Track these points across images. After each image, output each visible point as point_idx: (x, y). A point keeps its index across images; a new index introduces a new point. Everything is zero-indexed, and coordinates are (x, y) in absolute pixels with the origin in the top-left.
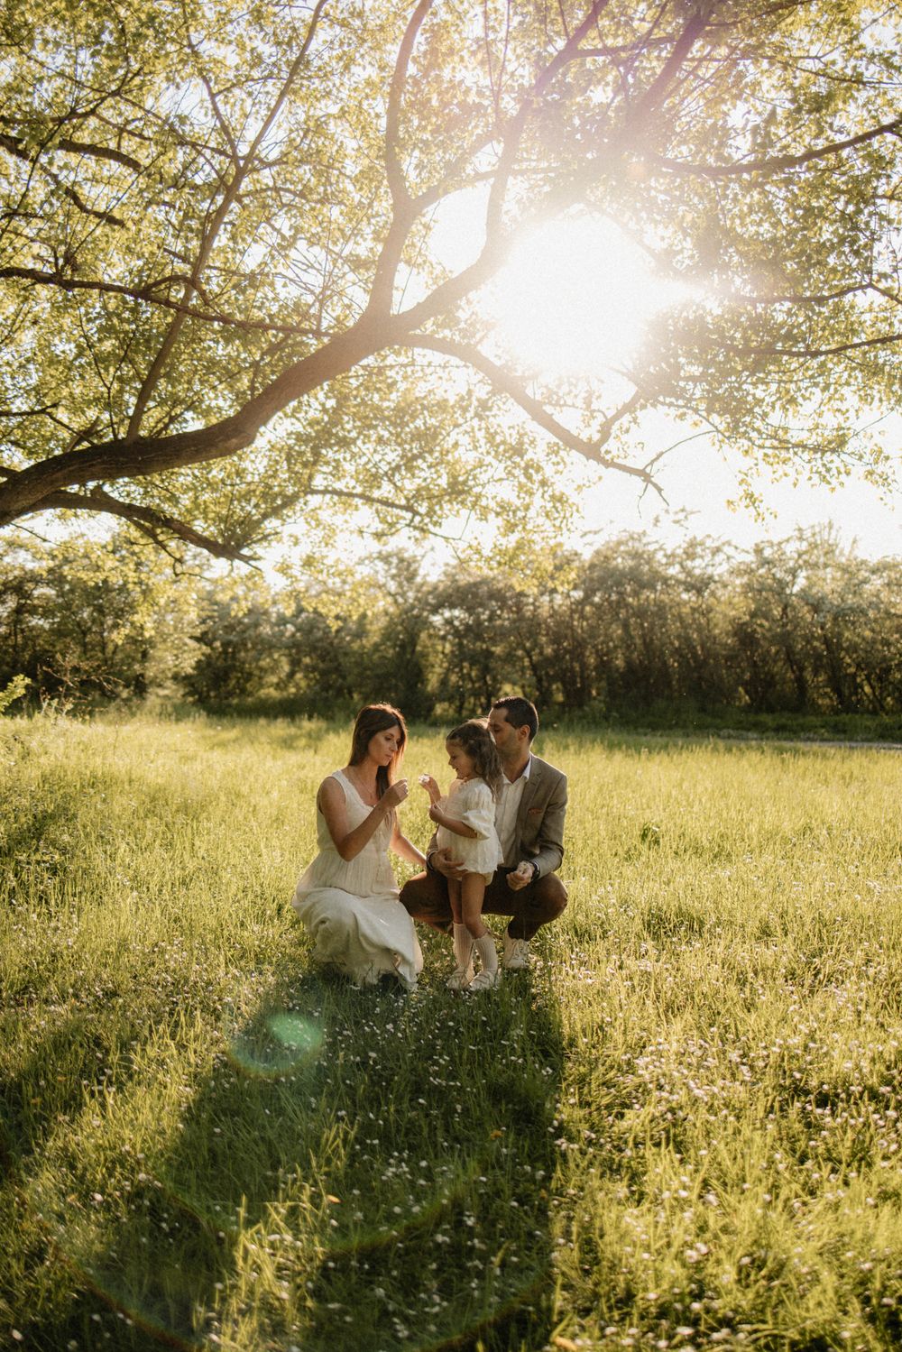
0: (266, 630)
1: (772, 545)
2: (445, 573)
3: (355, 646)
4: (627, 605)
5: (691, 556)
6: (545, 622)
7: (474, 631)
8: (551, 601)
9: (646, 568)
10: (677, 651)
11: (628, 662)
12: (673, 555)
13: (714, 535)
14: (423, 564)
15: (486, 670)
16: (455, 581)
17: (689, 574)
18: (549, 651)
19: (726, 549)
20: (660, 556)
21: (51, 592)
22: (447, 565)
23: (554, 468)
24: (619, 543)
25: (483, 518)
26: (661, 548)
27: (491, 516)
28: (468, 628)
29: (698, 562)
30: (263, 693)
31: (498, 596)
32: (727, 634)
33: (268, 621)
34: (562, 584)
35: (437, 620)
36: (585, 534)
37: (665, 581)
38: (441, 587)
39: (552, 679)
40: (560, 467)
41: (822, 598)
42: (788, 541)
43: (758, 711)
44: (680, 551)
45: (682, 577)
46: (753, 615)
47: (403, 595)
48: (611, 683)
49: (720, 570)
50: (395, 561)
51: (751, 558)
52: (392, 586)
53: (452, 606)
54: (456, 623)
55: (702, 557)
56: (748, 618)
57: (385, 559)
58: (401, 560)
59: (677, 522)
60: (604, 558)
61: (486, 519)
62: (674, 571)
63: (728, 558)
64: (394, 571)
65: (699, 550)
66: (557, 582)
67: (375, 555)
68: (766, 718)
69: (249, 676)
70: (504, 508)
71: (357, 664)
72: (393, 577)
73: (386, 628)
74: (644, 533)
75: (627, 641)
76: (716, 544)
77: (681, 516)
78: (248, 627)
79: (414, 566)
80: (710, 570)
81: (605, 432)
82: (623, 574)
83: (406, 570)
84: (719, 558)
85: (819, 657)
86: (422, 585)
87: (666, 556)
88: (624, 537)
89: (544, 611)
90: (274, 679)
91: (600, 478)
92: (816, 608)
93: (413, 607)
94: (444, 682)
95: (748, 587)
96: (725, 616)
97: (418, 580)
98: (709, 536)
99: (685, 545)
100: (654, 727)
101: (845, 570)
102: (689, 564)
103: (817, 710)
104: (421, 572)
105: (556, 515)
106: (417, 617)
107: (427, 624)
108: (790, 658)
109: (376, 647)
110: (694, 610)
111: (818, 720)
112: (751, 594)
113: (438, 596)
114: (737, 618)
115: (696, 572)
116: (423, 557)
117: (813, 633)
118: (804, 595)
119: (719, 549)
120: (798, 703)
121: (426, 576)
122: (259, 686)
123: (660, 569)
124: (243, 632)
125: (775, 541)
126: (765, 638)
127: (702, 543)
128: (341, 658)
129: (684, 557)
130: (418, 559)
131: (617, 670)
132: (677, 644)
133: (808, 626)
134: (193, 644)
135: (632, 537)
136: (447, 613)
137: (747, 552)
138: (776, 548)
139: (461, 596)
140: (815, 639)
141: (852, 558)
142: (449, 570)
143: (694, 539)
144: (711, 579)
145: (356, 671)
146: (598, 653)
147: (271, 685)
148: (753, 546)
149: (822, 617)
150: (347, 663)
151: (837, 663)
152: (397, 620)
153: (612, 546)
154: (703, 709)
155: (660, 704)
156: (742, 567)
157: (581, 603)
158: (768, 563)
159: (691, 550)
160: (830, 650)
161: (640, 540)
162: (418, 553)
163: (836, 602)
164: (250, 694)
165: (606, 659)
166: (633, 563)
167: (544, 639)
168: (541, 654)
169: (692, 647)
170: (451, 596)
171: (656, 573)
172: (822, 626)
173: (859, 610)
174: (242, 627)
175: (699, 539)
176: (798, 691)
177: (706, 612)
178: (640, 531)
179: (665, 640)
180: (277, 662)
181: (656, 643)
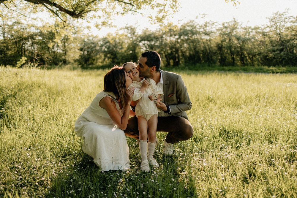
0: (98, 48)
1: (227, 23)
2: (143, 32)
3: (120, 51)
4: (190, 39)
5: (206, 26)
6: (168, 44)
8: (170, 39)
9: (194, 30)
10: (203, 51)
11: (190, 54)
12: (201, 26)
13: (212, 21)
14: (137, 30)
16: (145, 34)
17: (205, 30)
18: (169, 52)
19: (215, 24)
20: (198, 27)
21: (40, 38)
22: (143, 30)
24: (187, 23)
25: (153, 8)
26: (198, 24)
27: (155, 8)
28: (149, 46)
29: (207, 28)
30: (98, 64)
31: (157, 38)
32: (215, 46)
33: (98, 46)
35: (141, 44)
37: (199, 33)
38: (142, 36)
39: (170, 59)
41: (240, 37)
42: (231, 22)
43: (223, 66)
44: (203, 25)
45: (204, 32)
46: (222, 41)
47: (132, 38)
48: (185, 59)
49: (214, 30)
50: (129, 29)
51: (222, 26)
52: (129, 35)
53: (145, 40)
54: (146, 45)
55: (209, 27)
56: (220, 42)
57: (127, 28)
58: (131, 29)
59: (202, 17)
60: (183, 27)
61: (153, 9)
62: (202, 30)
63: (216, 26)
64: (130, 32)
65: (208, 25)
67: (124, 27)
68: (225, 67)
69: (94, 60)
70: (159, 5)
71: (121, 56)
72: (130, 33)
73: (128, 47)
75: (190, 49)
76: (213, 23)
77: (204, 16)
78: (93, 47)
79: (134, 30)
80: (211, 29)
82: (189, 30)
84: (213, 27)
85: (238, 52)
87: (200, 26)
88: (189, 21)
89: (168, 41)
90: (100, 61)
92: (238, 39)
93: (134, 41)
95: (221, 34)
96: (215, 41)
97: (136, 34)
99: (204, 23)
100: (197, 70)
101: (245, 29)
103: (238, 66)
104: (136, 32)
105: (174, 7)
106: (136, 43)
107: (138, 45)
108: (232, 53)
109: (125, 51)
110: (207, 40)
111: (239, 68)
112: (221, 36)
113: (141, 38)
114: (218, 42)
115: (207, 30)
116: (137, 27)
117: (237, 46)
118: (235, 36)
119: (213, 24)
120: (233, 64)
121: (138, 33)
122: (97, 62)
123: (198, 30)
124: (92, 49)
125: (228, 22)
126: (224, 47)
127: (209, 23)
128: (117, 55)
129: (204, 27)
130: (136, 28)
131: (187, 56)
132: (202, 49)
133: (236, 44)
134: (78, 51)
135: (191, 22)
136: (143, 42)
137: (220, 25)
138: (228, 24)
139: (147, 38)
140: (238, 47)
141: (247, 26)
142: (144, 31)
143: (207, 22)
144: (211, 32)
145: (121, 58)
146: (182, 52)
147: (99, 62)
148: (222, 23)
149: (240, 41)
150: (118, 56)
151: (243, 54)
152: (130, 44)
153: (185, 24)
154: (209, 66)
155: (198, 65)
156: (220, 29)
157: (178, 39)
158: (226, 27)
159: (206, 25)
160: (241, 50)
161: (192, 22)
162: (136, 27)
163: (244, 37)
164: (94, 64)
165: (184, 53)
166: (191, 28)
167: (168, 49)
168: (167, 52)
169: (206, 50)
170: (144, 37)
171: (197, 31)
172: (240, 44)
173: (249, 39)
174: (91, 48)
175: (208, 22)
176: (232, 61)
177: (210, 40)
178: (193, 20)
179: (199, 48)
180: (101, 56)
181: (197, 49)
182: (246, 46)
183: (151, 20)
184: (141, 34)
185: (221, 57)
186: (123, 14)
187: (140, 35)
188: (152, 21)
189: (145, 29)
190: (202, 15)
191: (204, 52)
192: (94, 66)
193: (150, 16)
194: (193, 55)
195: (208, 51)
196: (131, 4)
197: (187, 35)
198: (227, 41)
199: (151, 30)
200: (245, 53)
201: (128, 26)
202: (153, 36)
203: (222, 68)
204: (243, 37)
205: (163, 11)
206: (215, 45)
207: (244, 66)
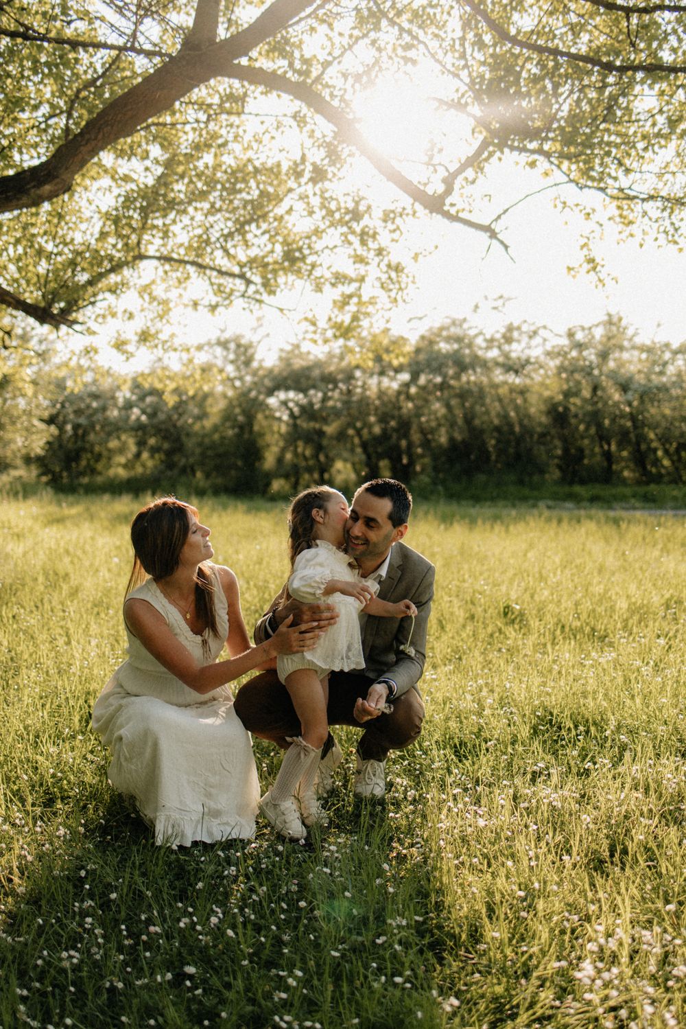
0: (114, 413)
1: (583, 329)
2: (281, 359)
3: (197, 427)
4: (450, 387)
5: (508, 339)
6: (373, 403)
7: (308, 412)
8: (379, 383)
9: (467, 351)
10: (497, 429)
11: (452, 440)
12: (492, 340)
13: (530, 321)
14: (258, 350)
15: (319, 448)
16: (289, 365)
17: (507, 356)
18: (377, 430)
19: (541, 332)
20: (480, 341)
22: (282, 350)
23: (389, 236)
24: (442, 329)
25: (319, 289)
26: (481, 333)
27: (327, 288)
28: (303, 409)
29: (514, 346)
30: (112, 472)
31: (329, 380)
32: (541, 412)
33: (115, 405)
34: (397, 357)
35: (272, 401)
36: (410, 320)
37: (484, 364)
38: (276, 371)
39: (380, 456)
40: (396, 235)
41: (630, 378)
42: (597, 326)
43: (571, 483)
44: (498, 336)
45: (501, 360)
46: (567, 394)
47: (241, 378)
48: (435, 458)
49: (536, 353)
50: (232, 346)
51: (565, 341)
52: (230, 369)
53: (287, 389)
54: (291, 405)
55: (518, 341)
56: (561, 397)
57: (224, 344)
58: (239, 346)
59: (495, 308)
60: (428, 342)
61: (321, 291)
62: (493, 354)
63: (545, 340)
64: (232, 356)
65: (516, 334)
66: (392, 355)
67: (213, 341)
68: (578, 489)
69: (98, 457)
70: (340, 278)
71: (200, 444)
72: (232, 362)
73: (225, 410)
74: (465, 320)
76: (533, 328)
77: (500, 302)
78: (96, 411)
79: (250, 351)
80: (527, 352)
81: (449, 183)
82: (447, 356)
83: (243, 354)
84: (534, 342)
85: (624, 432)
86: (258, 369)
87: (486, 340)
88: (449, 321)
89: (372, 392)
90: (122, 460)
91: (437, 247)
92: (624, 387)
93: (250, 390)
94: (280, 460)
95: (561, 369)
96: (540, 395)
97: (255, 364)
98: (525, 321)
99: (503, 330)
100: (477, 499)
101: (649, 350)
102: (506, 348)
103: (624, 482)
104: (258, 357)
105: (391, 286)
106: (256, 399)
107: (263, 406)
108: (603, 437)
109: (216, 428)
110: (511, 391)
111: (627, 491)
112: (564, 375)
113: (274, 379)
114: (552, 398)
115: (513, 355)
116: (259, 342)
117: (621, 411)
118: (613, 375)
119: (535, 333)
120: (607, 475)
121: (261, 361)
122: (109, 466)
123: (480, 353)
124: (91, 415)
125: (586, 326)
126: (576, 416)
127: (518, 328)
128: (184, 439)
129: (502, 341)
130: (255, 344)
131: (440, 446)
132: (496, 422)
133: (616, 404)
134: (42, 426)
135: (454, 323)
136: (282, 395)
137: (560, 336)
138: (587, 332)
139: (295, 378)
140: (622, 416)
141: (656, 340)
142: (284, 355)
143: (511, 324)
144: (528, 362)
145: (198, 451)
146: (423, 432)
147: (119, 465)
148: (566, 330)
149: (630, 396)
150: (190, 444)
151: (641, 438)
152: (235, 403)
153: (435, 331)
154: (521, 482)
155: (481, 478)
156: (556, 350)
157: (407, 385)
158: (580, 346)
159: (508, 335)
160: (635, 427)
161: (461, 326)
162: (255, 339)
163: (643, 382)
164: (100, 473)
165: (430, 437)
166: (456, 346)
167: (372, 419)
168: (370, 433)
169: (511, 425)
170: (286, 379)
171: (476, 357)
172: (630, 404)
173: (664, 389)
174: (90, 411)
175: (516, 324)
176: (605, 464)
177: (523, 392)
178: (461, 317)
179: (485, 418)
180: (125, 443)
181: (477, 422)
182: (653, 411)
183: (312, 328)
184: (274, 366)
185: (566, 450)
186: (213, 308)
187: (271, 371)
188: (315, 332)
189: (289, 348)
190: (495, 300)
191: (504, 431)
192: (99, 479)
193: (310, 316)
194: (463, 441)
195: (517, 429)
196: (242, 276)
197: (438, 370)
198: (586, 393)
199: (309, 353)
200: (652, 436)
201: (227, 335)
202: (316, 373)
203: (567, 489)
204: (640, 378)
205: (355, 300)
206: (543, 407)
207: (648, 483)
